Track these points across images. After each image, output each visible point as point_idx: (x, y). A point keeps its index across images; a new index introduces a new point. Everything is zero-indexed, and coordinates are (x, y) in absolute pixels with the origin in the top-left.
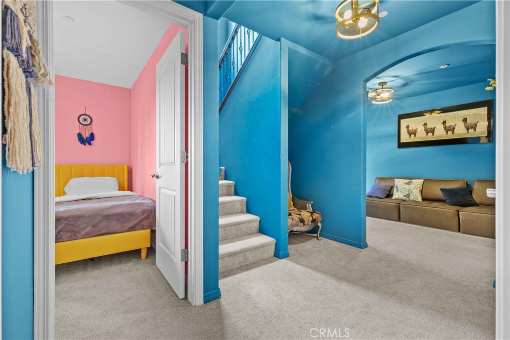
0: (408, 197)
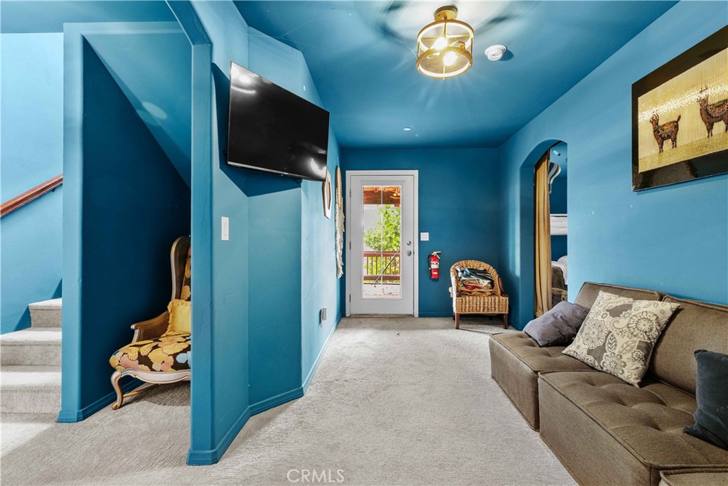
0: (599, 359)
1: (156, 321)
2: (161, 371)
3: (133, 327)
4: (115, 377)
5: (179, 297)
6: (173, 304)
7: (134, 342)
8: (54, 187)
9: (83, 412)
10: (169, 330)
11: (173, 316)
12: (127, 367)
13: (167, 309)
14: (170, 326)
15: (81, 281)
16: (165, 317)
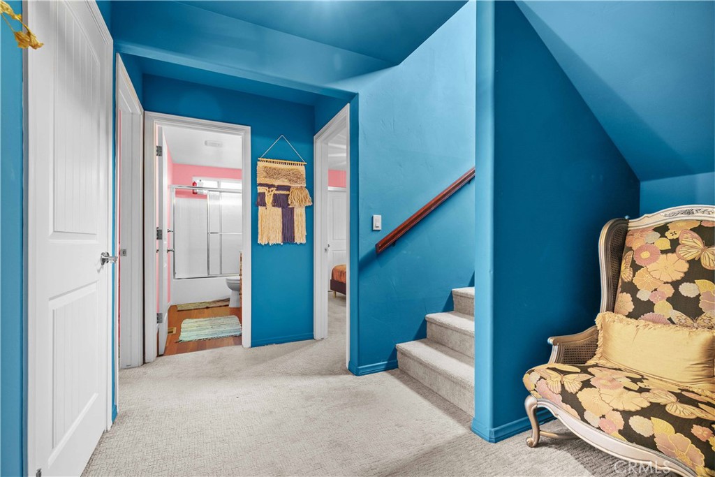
1: (580, 338)
2: (599, 428)
3: (550, 341)
4: (530, 402)
5: (612, 308)
6: (604, 318)
7: (552, 362)
8: (469, 180)
9: (496, 432)
10: (598, 355)
11: (604, 337)
12: (544, 397)
13: (594, 324)
14: (599, 350)
15: (492, 272)
16: (592, 334)
